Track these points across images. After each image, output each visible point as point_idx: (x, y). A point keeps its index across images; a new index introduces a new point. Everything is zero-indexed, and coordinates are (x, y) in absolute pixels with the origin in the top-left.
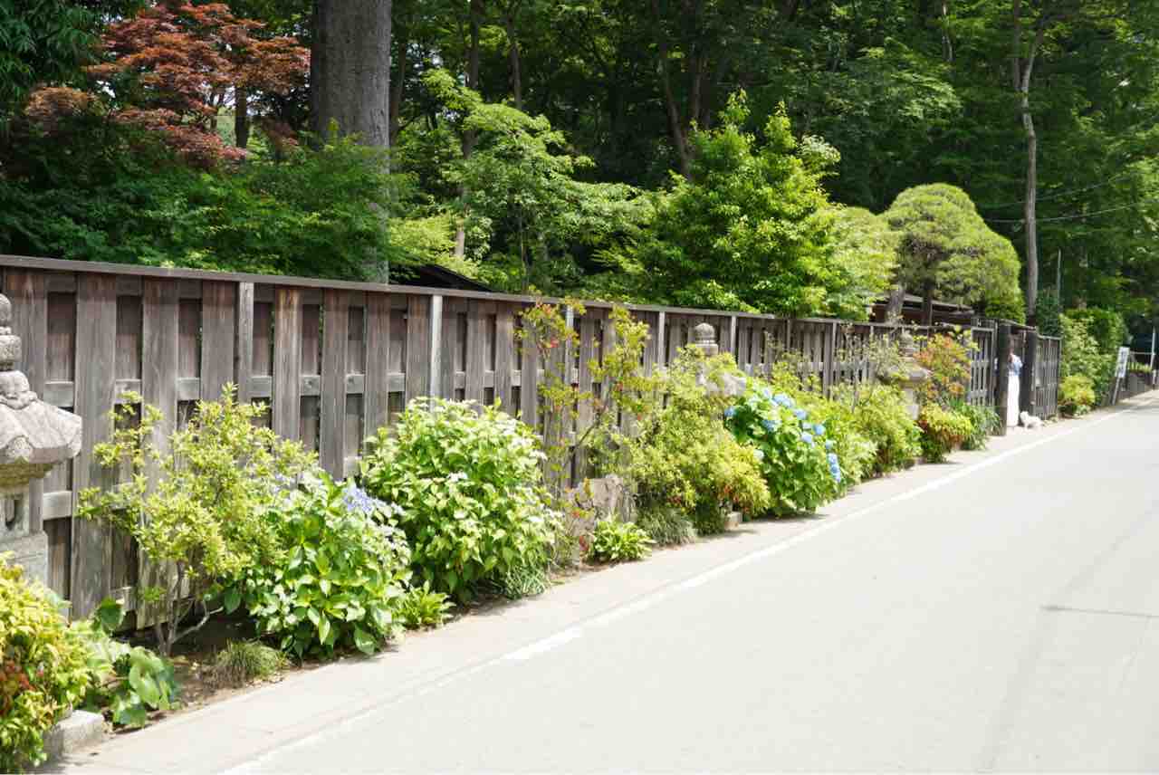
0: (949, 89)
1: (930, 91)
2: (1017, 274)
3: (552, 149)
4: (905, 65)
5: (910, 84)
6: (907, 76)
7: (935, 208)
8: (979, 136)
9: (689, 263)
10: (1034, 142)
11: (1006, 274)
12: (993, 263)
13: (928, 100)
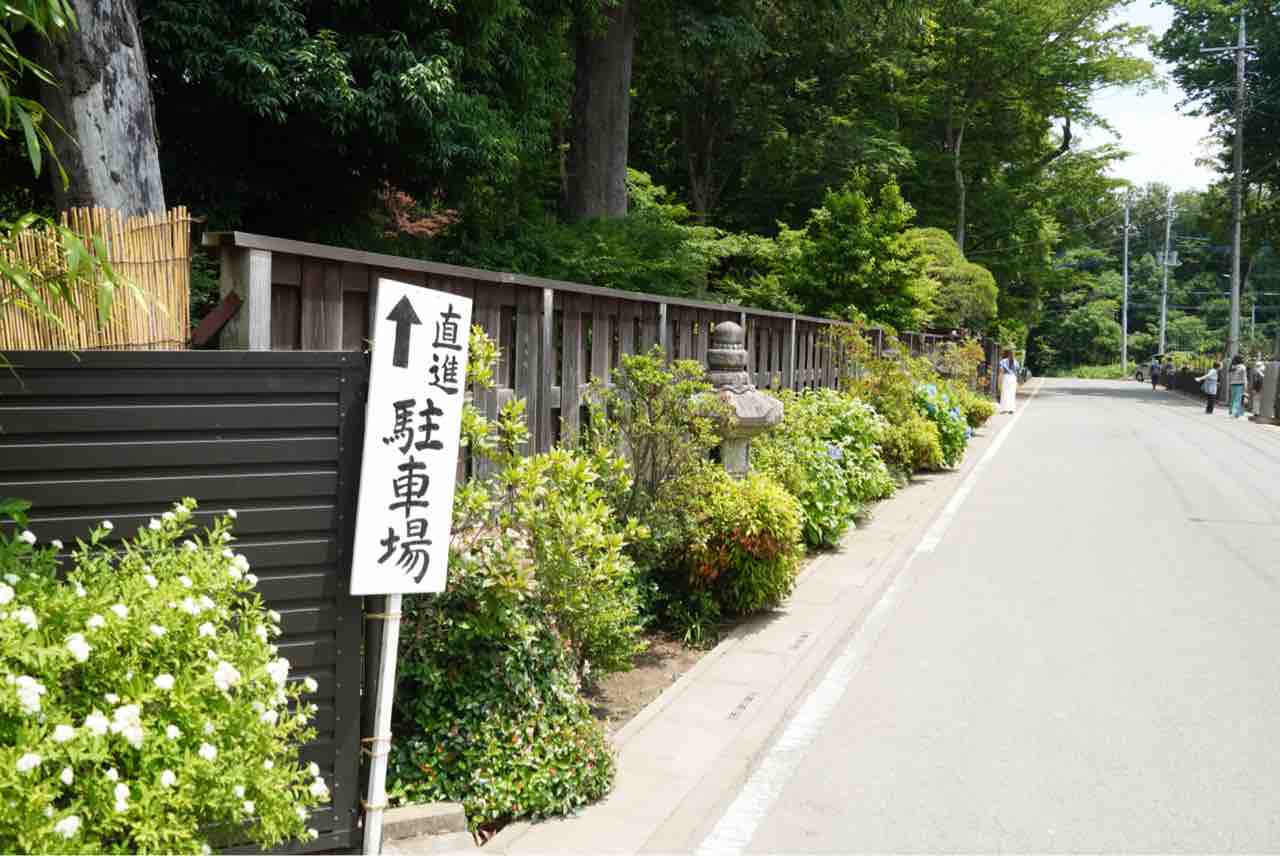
0: (907, 151)
1: (893, 153)
2: (996, 296)
3: (658, 199)
4: (870, 133)
5: (877, 146)
6: (876, 140)
7: (936, 246)
8: (926, 187)
9: (830, 292)
10: (964, 193)
11: (989, 296)
12: (979, 287)
13: (891, 160)
